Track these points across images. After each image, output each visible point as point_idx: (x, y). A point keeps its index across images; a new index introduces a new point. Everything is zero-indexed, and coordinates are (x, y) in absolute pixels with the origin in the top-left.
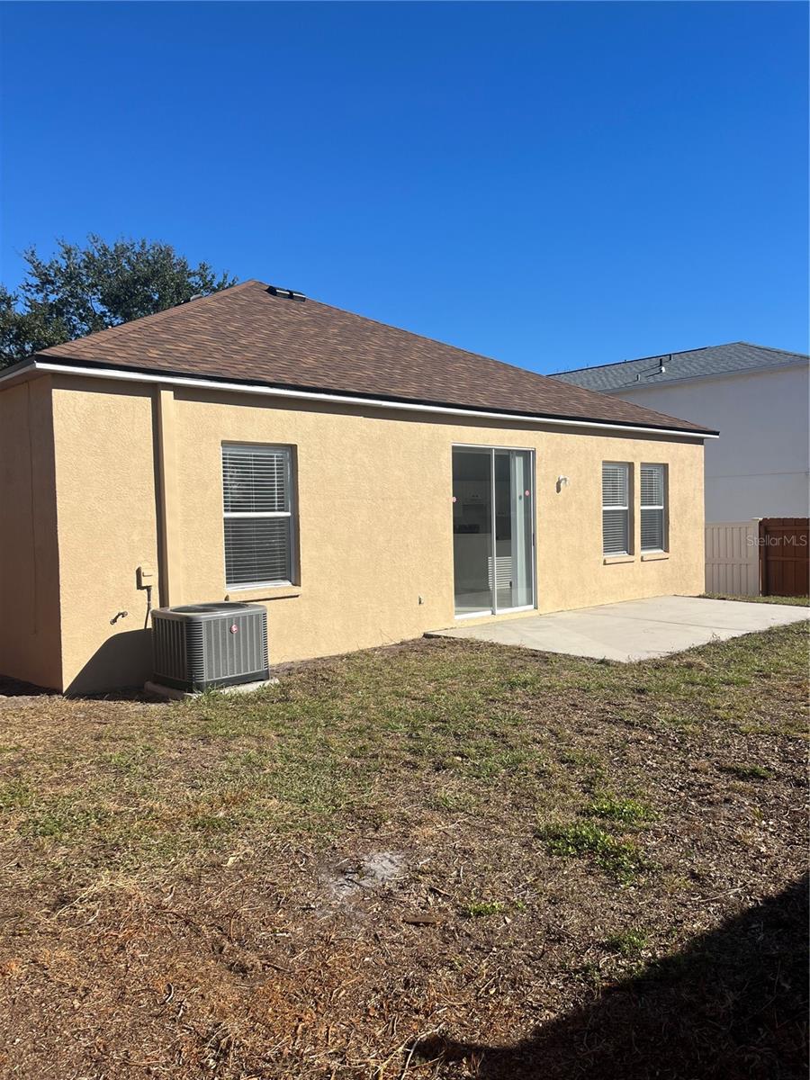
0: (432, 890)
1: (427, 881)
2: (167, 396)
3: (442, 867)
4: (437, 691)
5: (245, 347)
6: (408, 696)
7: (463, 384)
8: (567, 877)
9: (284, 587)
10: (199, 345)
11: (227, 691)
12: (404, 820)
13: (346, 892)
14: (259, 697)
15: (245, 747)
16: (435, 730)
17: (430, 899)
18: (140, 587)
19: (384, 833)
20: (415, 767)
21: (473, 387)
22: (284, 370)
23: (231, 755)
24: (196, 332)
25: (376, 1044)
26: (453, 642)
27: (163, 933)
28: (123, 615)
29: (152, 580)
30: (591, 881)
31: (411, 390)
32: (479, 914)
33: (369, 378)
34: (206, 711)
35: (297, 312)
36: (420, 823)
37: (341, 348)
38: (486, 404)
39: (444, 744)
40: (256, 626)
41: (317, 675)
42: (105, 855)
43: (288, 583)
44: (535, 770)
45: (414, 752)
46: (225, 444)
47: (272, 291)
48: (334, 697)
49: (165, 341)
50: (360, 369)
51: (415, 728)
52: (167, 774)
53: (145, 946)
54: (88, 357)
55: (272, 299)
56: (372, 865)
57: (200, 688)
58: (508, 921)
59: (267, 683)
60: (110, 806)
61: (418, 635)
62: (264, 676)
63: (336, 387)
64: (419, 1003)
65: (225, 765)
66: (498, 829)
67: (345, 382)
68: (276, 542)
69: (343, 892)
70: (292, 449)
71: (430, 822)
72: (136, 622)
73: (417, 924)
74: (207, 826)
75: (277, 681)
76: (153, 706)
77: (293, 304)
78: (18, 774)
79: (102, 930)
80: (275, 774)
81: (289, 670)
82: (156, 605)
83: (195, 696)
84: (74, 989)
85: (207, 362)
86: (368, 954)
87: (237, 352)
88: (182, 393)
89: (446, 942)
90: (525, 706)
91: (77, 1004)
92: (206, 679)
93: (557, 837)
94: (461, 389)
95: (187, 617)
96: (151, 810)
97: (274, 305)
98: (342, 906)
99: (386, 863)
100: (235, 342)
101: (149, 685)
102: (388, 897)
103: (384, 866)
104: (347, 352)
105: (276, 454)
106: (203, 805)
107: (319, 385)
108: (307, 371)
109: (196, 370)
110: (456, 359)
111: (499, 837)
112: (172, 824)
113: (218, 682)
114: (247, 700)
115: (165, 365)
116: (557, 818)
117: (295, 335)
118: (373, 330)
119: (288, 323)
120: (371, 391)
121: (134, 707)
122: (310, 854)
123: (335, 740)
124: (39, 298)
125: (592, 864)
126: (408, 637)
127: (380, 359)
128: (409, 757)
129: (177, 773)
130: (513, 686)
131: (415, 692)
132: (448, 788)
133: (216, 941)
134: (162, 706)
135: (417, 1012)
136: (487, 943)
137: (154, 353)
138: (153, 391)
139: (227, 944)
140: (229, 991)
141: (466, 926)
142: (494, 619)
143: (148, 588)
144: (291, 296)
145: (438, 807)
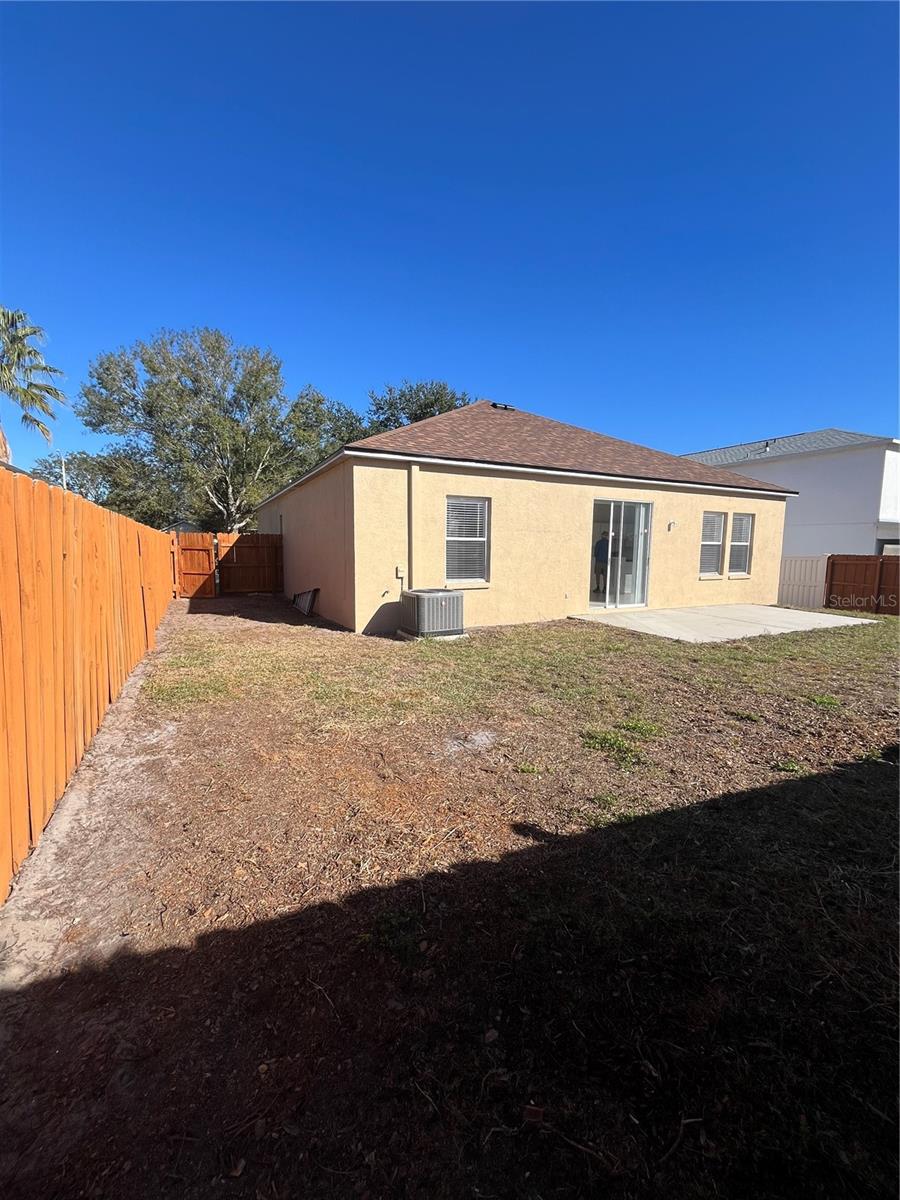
0: (505, 756)
1: (503, 750)
2: (415, 469)
3: (515, 744)
4: (559, 650)
5: (466, 439)
6: (541, 650)
7: (607, 460)
8: (589, 760)
9: (480, 582)
10: (439, 439)
11: (438, 638)
12: (505, 716)
13: (455, 749)
14: (455, 643)
15: (435, 668)
16: (548, 671)
17: (502, 760)
18: (397, 577)
19: (491, 722)
20: (526, 689)
21: (614, 461)
22: (486, 453)
23: (425, 671)
24: (440, 431)
25: (434, 825)
26: (582, 622)
27: (353, 753)
28: (387, 592)
29: (404, 574)
30: (603, 764)
31: (568, 464)
32: (523, 771)
33: (543, 456)
34: (422, 648)
35: (509, 417)
36: (512, 719)
37: (528, 439)
38: (620, 472)
39: (547, 678)
40: (456, 603)
41: (492, 635)
42: (340, 714)
43: (483, 580)
44: (599, 699)
45: (528, 681)
46: (448, 496)
47: (494, 406)
48: (497, 647)
49: (421, 437)
50: (537, 451)
51: (536, 668)
52: (388, 677)
53: (341, 757)
54: (373, 447)
55: (493, 410)
56: (476, 738)
57: (423, 635)
58: (540, 778)
59: (462, 636)
60: (354, 689)
61: (563, 617)
62: (461, 632)
63: (518, 462)
64: (466, 810)
65: (420, 676)
66: (559, 728)
67: (525, 459)
68: (476, 555)
69: (453, 748)
70: (489, 499)
71: (519, 719)
72: (394, 597)
73: (487, 771)
74: (399, 705)
75: (467, 635)
76: (397, 642)
77: (506, 413)
78: (318, 669)
79: (325, 747)
80: (444, 684)
81: (477, 631)
82: (406, 588)
83: (419, 639)
84: (299, 772)
85: (440, 448)
86: (451, 781)
87: (460, 442)
88: (424, 467)
89: (498, 783)
90: (611, 663)
91: (297, 779)
92: (426, 631)
93: (592, 738)
94: (605, 463)
95: (417, 596)
96: (373, 694)
97: (494, 414)
98: (450, 756)
99: (484, 738)
100: (462, 437)
101: (399, 632)
102: (477, 755)
103: (482, 739)
104: (532, 441)
105: (479, 504)
106: (399, 694)
107: (508, 461)
108: (502, 453)
109: (433, 453)
110: (607, 444)
111: (556, 733)
112: (380, 701)
113: (433, 633)
114: (448, 644)
115: (415, 451)
116: (597, 727)
117: (502, 431)
118: (554, 427)
119: (499, 425)
120: (540, 464)
121: (386, 642)
122: (445, 727)
123: (485, 670)
124: (375, 418)
125: (608, 756)
126: (556, 618)
127: (554, 444)
128: (524, 683)
129: (393, 677)
130: (609, 650)
131: (545, 648)
132: (539, 703)
133: (377, 761)
134: (403, 643)
135: (464, 814)
136: (522, 787)
137: (411, 444)
138: (407, 465)
139: (382, 763)
140: (371, 786)
141: (515, 777)
142: (616, 611)
143: (402, 578)
144: (506, 408)
145: (528, 712)
